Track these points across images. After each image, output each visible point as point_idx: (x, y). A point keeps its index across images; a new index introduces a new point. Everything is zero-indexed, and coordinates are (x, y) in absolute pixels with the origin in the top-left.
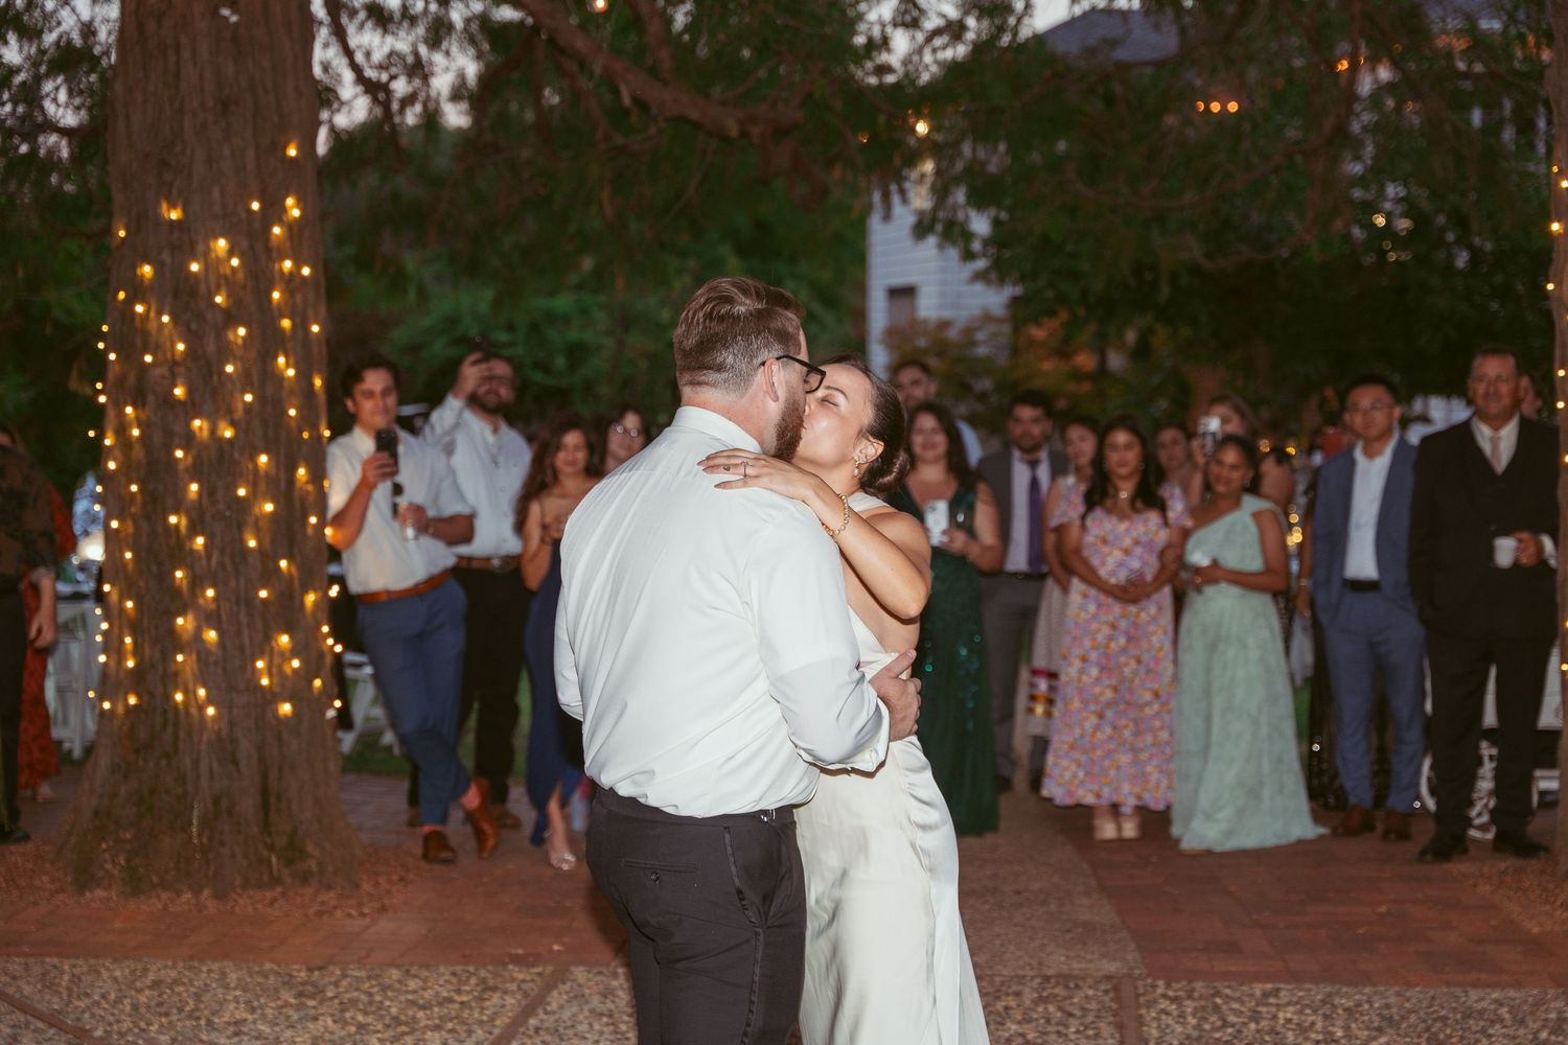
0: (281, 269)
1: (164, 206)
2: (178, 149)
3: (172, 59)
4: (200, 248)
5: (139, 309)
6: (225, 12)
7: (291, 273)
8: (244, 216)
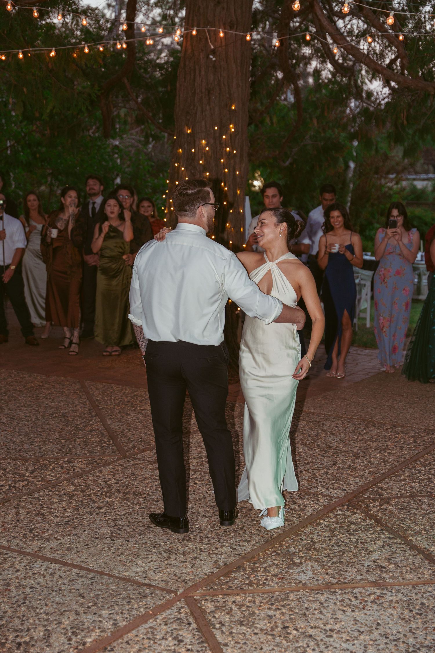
0: (226, 150)
1: (186, 128)
2: (192, 107)
3: (192, 75)
4: (197, 143)
5: (176, 165)
6: (211, 57)
7: (229, 151)
8: (212, 131)
